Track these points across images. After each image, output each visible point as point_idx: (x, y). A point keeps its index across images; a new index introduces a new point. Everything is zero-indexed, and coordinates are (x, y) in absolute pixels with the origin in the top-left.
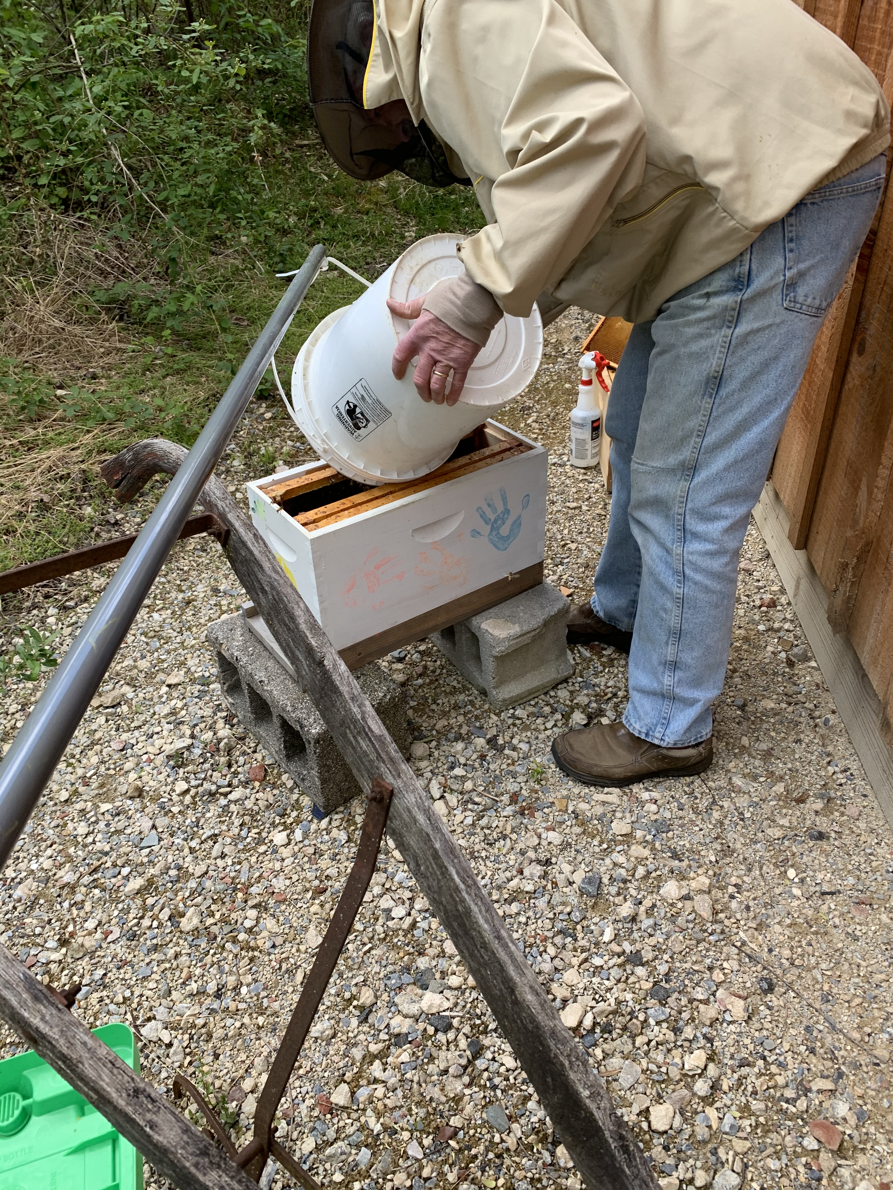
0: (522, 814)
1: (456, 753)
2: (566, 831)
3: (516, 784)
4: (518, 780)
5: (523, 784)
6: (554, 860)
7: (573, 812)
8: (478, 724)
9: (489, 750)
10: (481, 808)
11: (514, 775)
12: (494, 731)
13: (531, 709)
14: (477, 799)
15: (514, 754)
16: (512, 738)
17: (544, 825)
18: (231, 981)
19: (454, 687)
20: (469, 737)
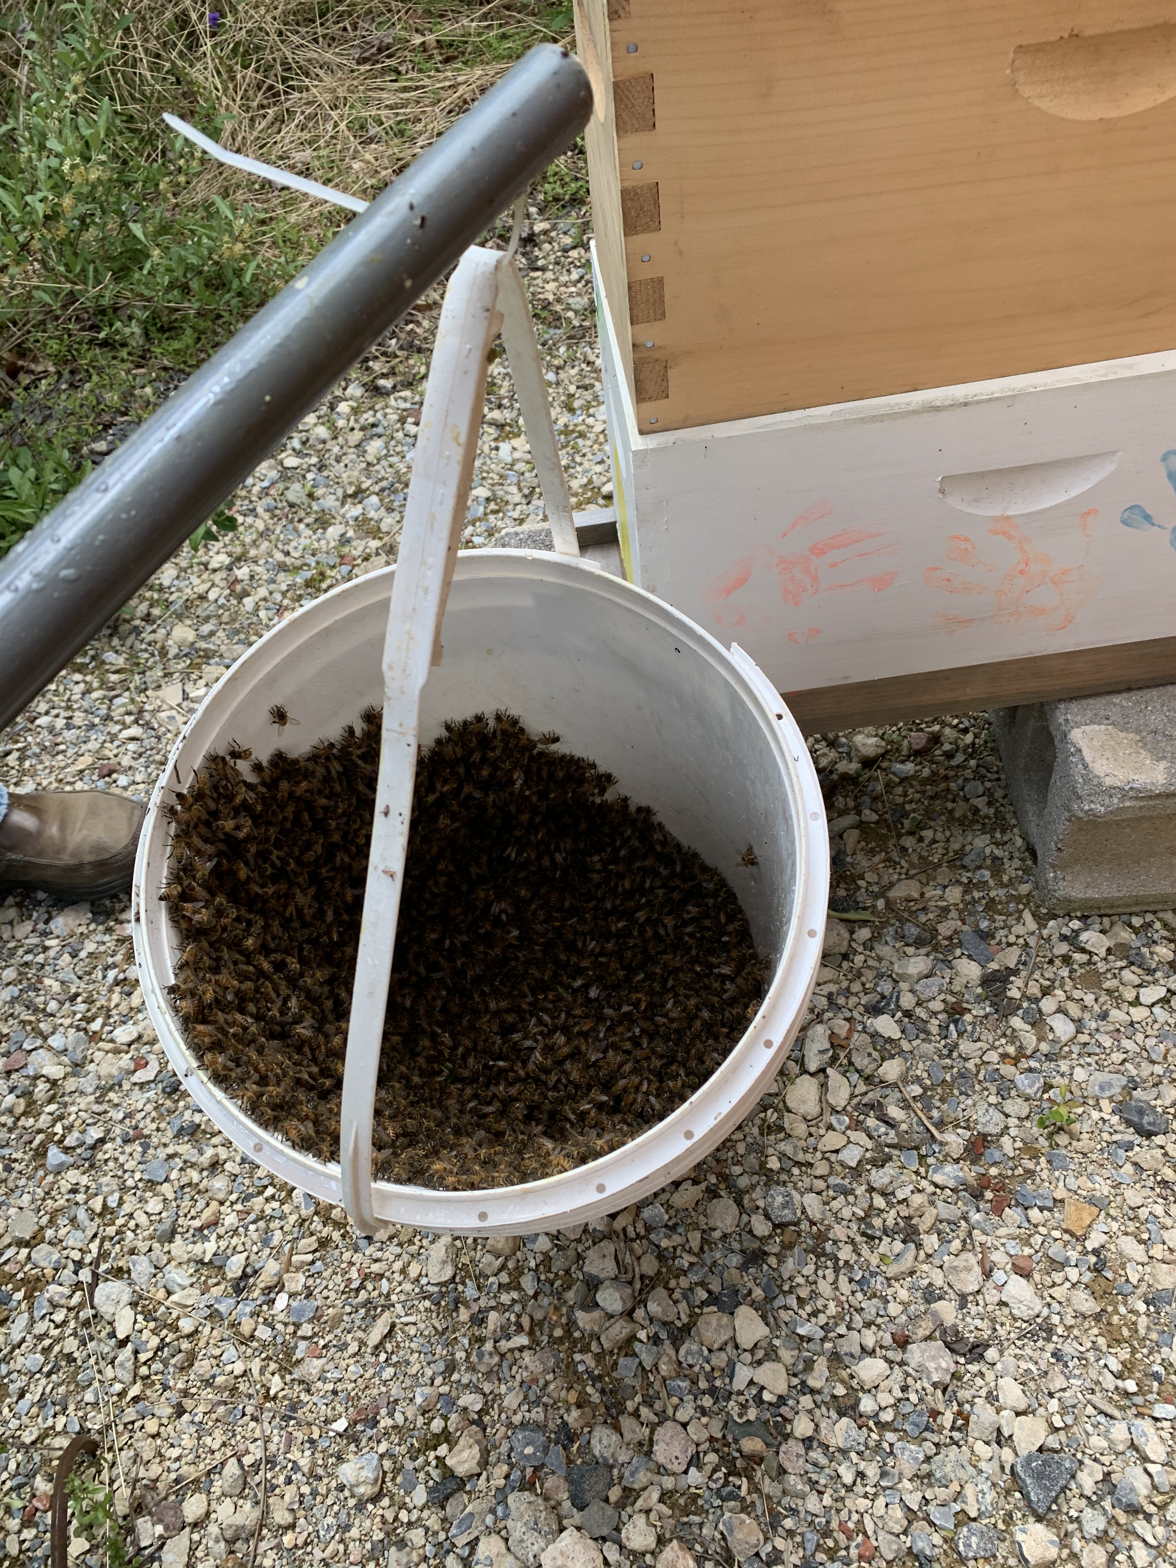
0: (977, 1196)
1: (904, 977)
2: (1057, 1292)
3: (998, 1117)
4: (1010, 1106)
5: (1012, 1122)
6: (991, 1354)
7: (1096, 1252)
8: (984, 925)
9: (979, 999)
10: (892, 1137)
11: (1005, 1089)
12: (1011, 957)
13: (1125, 935)
14: (894, 1112)
15: (1029, 1039)
16: (1046, 992)
17: (1013, 1248)
18: (271, 1268)
19: (976, 811)
20: (950, 948)
